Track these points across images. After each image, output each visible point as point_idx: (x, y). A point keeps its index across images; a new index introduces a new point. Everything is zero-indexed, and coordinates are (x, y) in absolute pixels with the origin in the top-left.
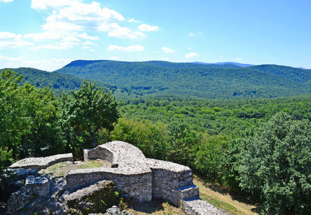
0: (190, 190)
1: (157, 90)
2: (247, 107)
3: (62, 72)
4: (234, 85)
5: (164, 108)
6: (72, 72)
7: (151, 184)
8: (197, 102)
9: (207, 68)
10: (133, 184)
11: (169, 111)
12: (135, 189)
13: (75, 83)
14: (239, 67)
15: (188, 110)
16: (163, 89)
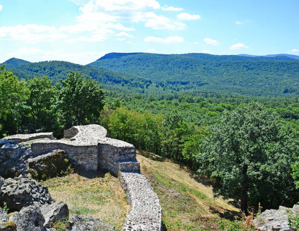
0: (129, 164)
1: (195, 85)
2: (296, 106)
3: (96, 66)
4: (285, 81)
5: (197, 104)
6: (105, 65)
7: (96, 156)
8: (236, 99)
9: (254, 61)
10: (80, 154)
11: (203, 108)
12: (82, 158)
13: (107, 76)
14: (294, 59)
15: (224, 107)
16: (202, 85)
